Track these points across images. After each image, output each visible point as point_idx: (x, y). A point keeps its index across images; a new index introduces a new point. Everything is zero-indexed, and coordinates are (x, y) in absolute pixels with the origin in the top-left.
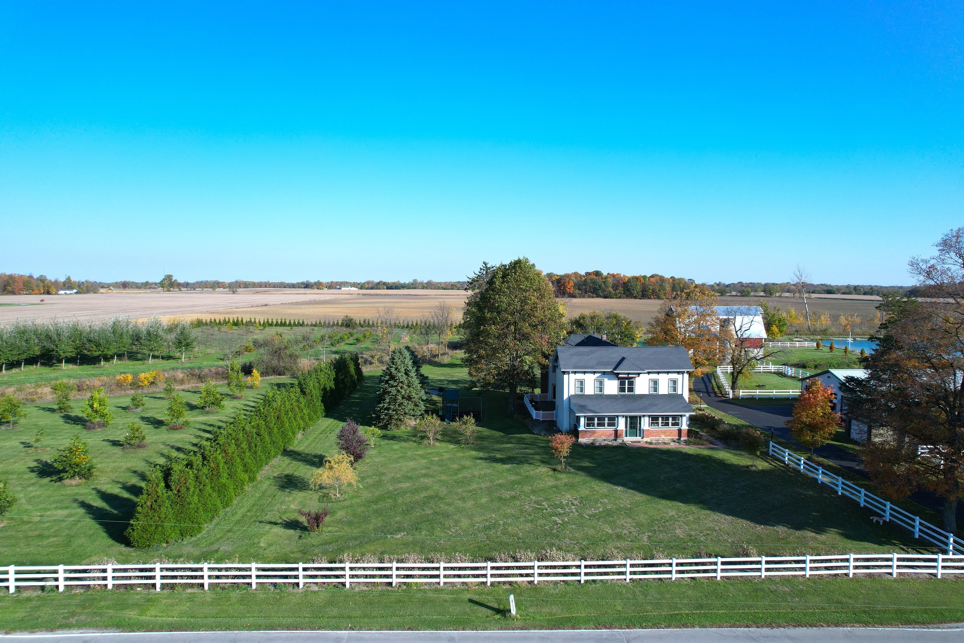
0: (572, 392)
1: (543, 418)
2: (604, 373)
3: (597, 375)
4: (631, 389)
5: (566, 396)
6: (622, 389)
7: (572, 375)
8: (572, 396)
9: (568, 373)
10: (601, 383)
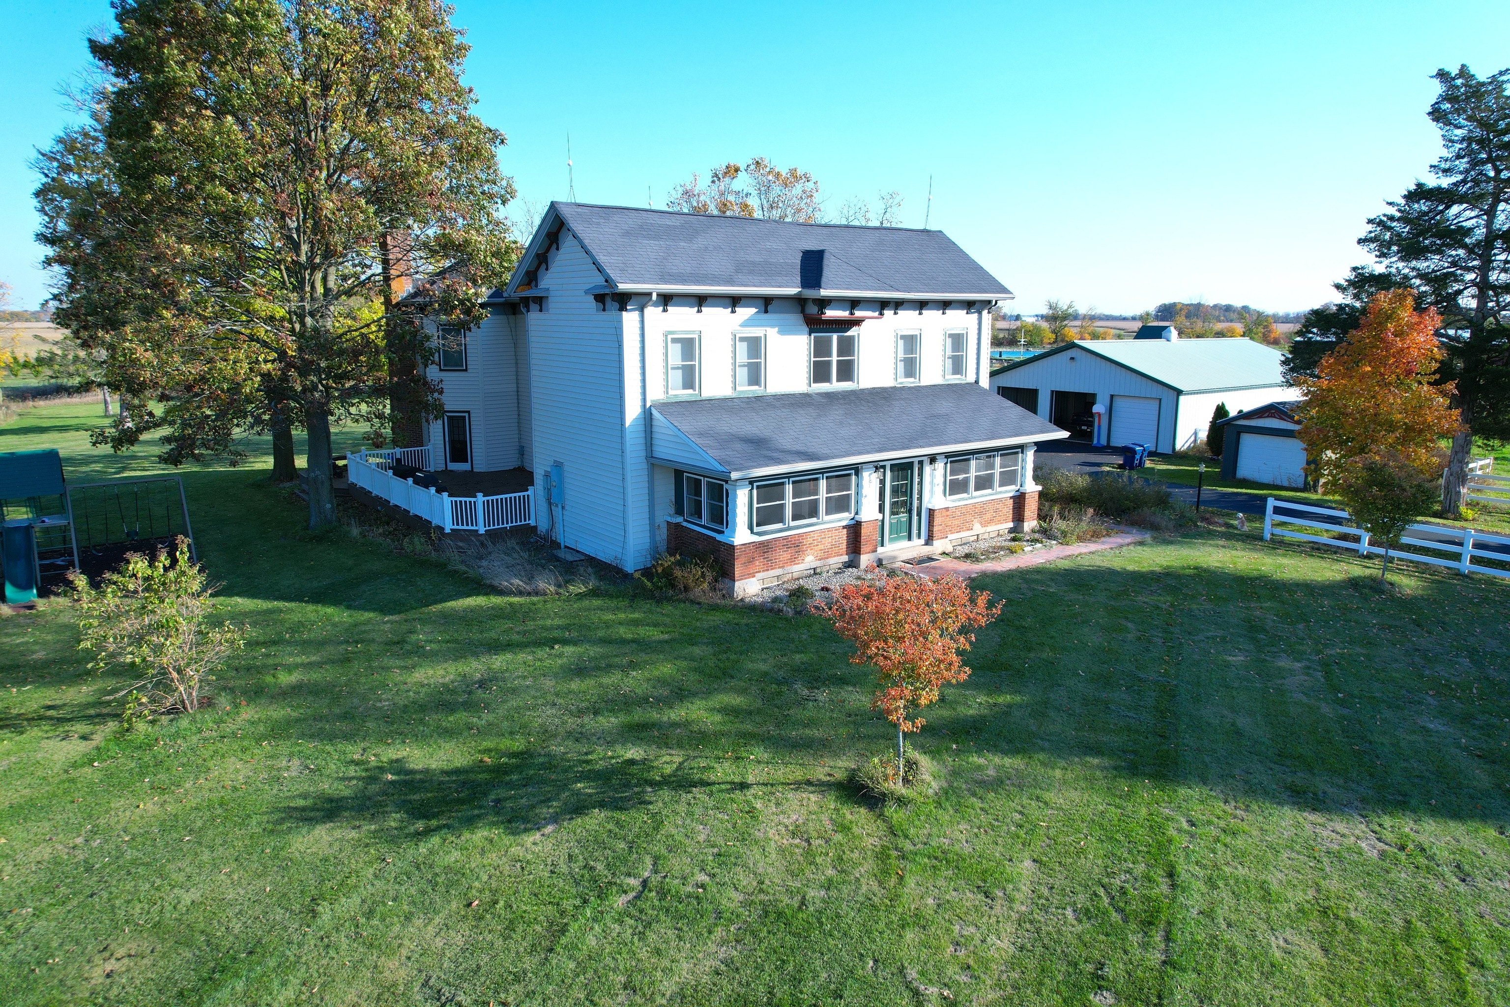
0: (656, 394)
1: (487, 522)
2: (766, 303)
3: (745, 312)
4: (846, 371)
5: (632, 411)
6: (820, 373)
7: (653, 312)
8: (666, 407)
9: (641, 300)
10: (755, 346)
